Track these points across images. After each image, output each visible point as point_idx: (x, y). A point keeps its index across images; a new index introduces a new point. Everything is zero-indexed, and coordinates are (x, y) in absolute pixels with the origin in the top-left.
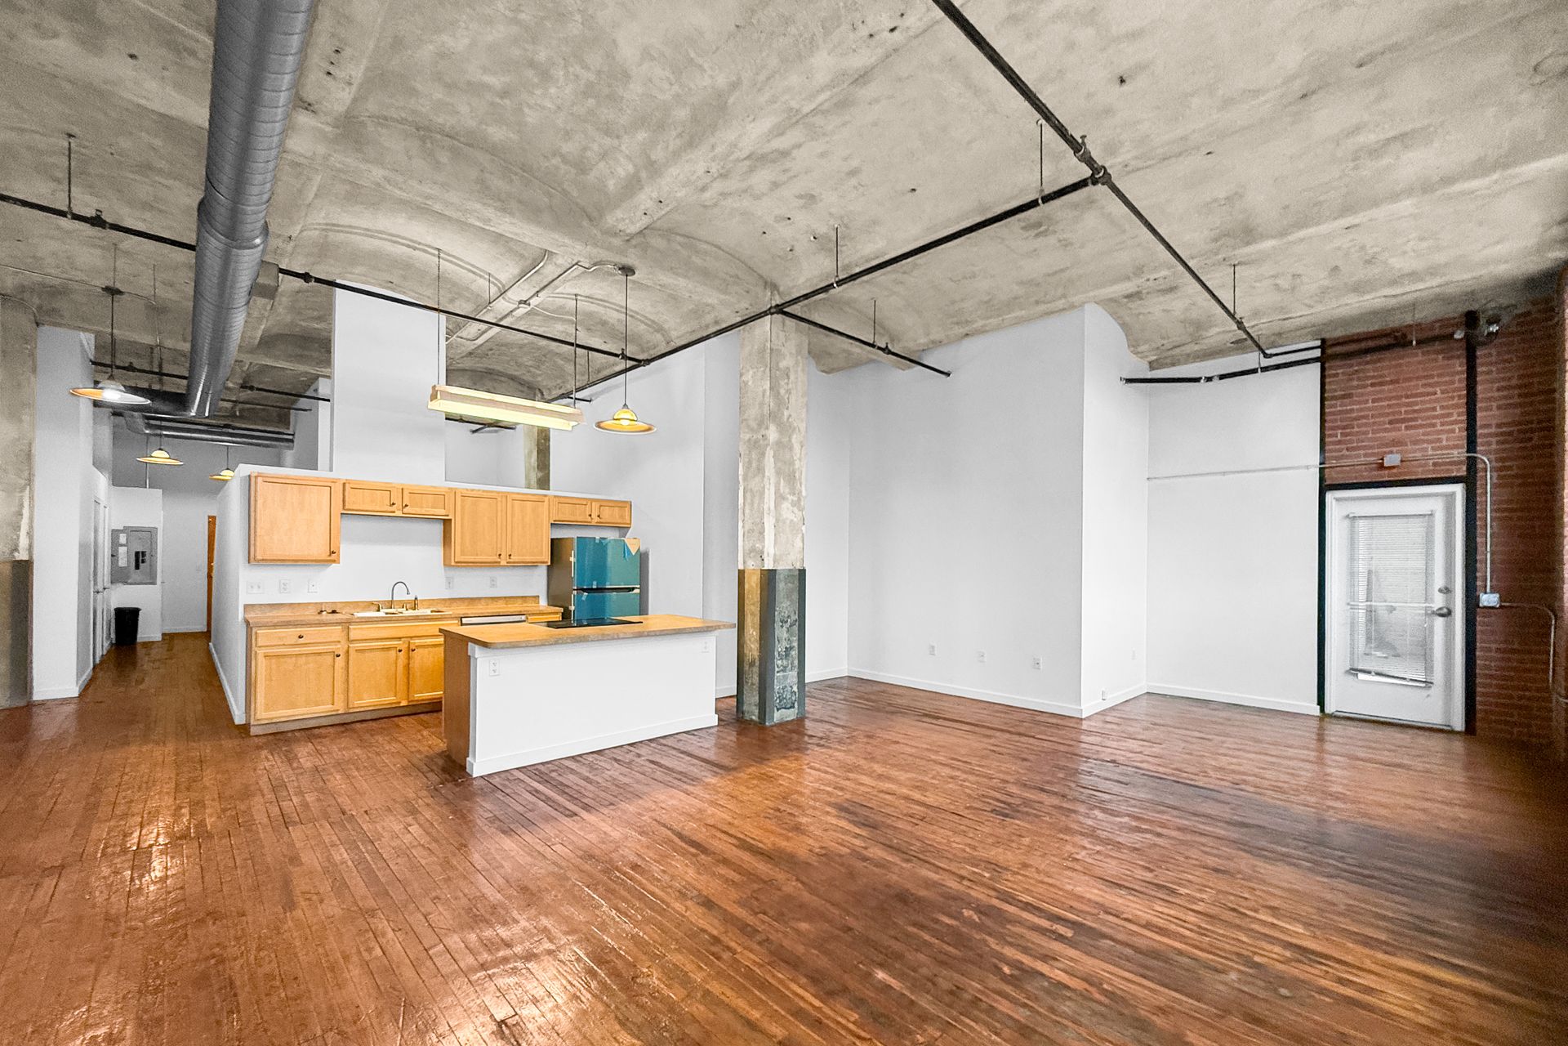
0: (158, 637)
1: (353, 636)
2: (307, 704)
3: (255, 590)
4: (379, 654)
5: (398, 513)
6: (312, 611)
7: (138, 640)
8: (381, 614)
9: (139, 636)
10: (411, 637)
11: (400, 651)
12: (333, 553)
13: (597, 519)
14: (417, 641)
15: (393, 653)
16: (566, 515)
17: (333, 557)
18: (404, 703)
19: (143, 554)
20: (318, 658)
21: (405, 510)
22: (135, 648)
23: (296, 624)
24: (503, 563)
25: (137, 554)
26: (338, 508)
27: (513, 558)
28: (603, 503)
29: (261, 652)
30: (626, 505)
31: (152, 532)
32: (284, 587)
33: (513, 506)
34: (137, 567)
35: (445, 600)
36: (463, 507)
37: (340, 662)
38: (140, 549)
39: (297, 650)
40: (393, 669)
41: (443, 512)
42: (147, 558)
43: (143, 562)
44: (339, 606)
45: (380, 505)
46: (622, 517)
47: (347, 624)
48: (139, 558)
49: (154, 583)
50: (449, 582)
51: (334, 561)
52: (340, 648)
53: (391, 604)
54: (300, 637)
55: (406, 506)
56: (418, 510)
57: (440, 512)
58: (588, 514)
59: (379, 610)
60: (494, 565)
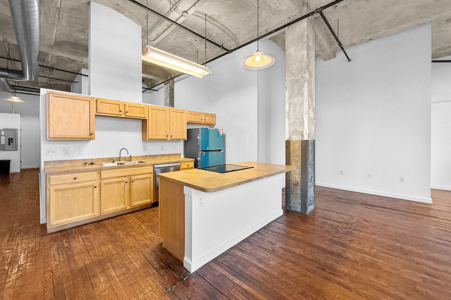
0: (19, 171)
1: (103, 176)
2: (79, 214)
3: (51, 154)
4: (116, 185)
5: (123, 116)
6: (81, 163)
7: (10, 172)
8: (115, 164)
9: (10, 171)
10: (131, 175)
11: (126, 182)
12: (92, 134)
13: (204, 121)
14: (134, 177)
15: (123, 184)
16: (193, 119)
17: (92, 136)
18: (128, 208)
19: (12, 139)
20: (85, 189)
21: (126, 114)
22: (9, 176)
23: (72, 172)
24: (169, 139)
25: (9, 139)
26: (94, 113)
27: (173, 137)
28: (206, 115)
29: (52, 188)
30: (214, 116)
31: (15, 131)
32: (66, 152)
33: (172, 114)
34: (9, 144)
35: (143, 156)
36: (152, 114)
37: (96, 190)
38: (11, 137)
39: (73, 186)
40: (123, 192)
41: (143, 116)
42: (14, 141)
43: (12, 142)
44: (94, 160)
45: (115, 111)
46: (213, 121)
47: (100, 171)
48: (10, 141)
49: (17, 150)
50: (145, 149)
51: (92, 139)
52: (97, 183)
53: (119, 159)
54: (75, 179)
55: (127, 112)
56: (132, 115)
57: (142, 116)
58: (201, 119)
59: (114, 162)
60: (165, 140)
